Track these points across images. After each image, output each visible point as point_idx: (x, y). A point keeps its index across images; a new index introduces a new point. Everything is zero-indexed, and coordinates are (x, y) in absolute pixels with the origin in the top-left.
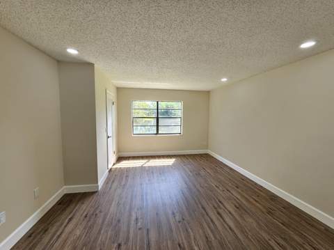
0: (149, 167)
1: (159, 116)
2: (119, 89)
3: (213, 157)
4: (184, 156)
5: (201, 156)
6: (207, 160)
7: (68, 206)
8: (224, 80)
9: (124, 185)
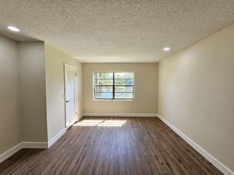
0: (101, 127)
1: (115, 85)
2: (83, 65)
3: (161, 121)
4: (135, 118)
5: (150, 119)
6: (155, 124)
7: (15, 162)
8: (167, 49)
9: (71, 144)
